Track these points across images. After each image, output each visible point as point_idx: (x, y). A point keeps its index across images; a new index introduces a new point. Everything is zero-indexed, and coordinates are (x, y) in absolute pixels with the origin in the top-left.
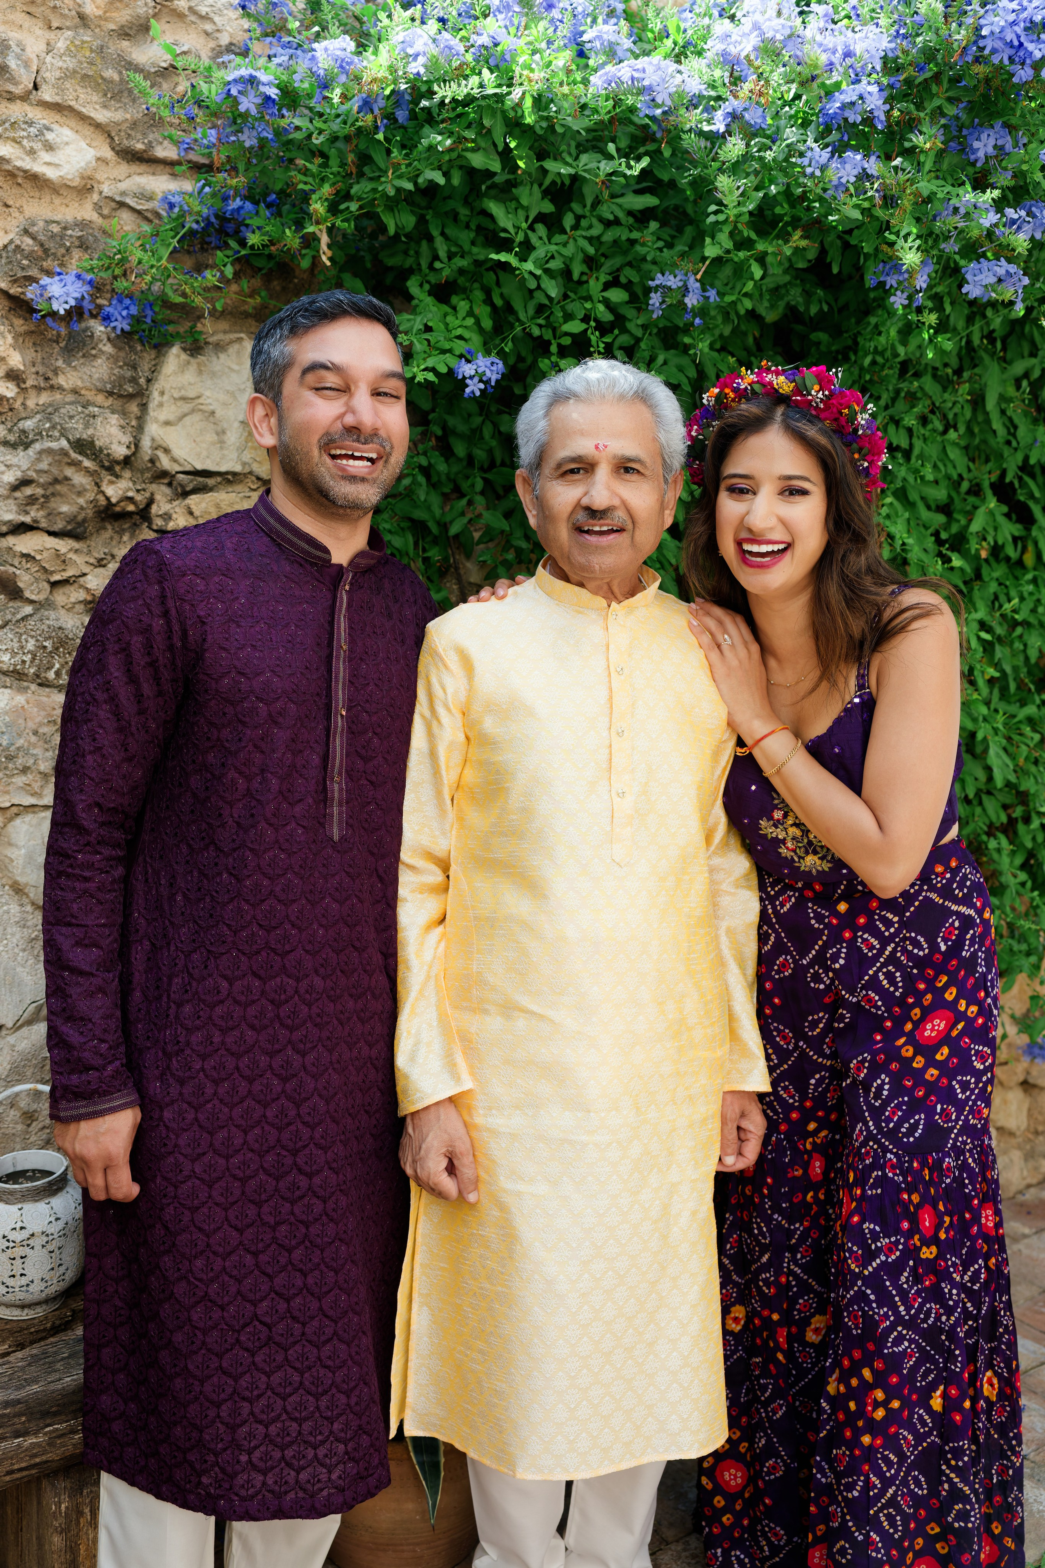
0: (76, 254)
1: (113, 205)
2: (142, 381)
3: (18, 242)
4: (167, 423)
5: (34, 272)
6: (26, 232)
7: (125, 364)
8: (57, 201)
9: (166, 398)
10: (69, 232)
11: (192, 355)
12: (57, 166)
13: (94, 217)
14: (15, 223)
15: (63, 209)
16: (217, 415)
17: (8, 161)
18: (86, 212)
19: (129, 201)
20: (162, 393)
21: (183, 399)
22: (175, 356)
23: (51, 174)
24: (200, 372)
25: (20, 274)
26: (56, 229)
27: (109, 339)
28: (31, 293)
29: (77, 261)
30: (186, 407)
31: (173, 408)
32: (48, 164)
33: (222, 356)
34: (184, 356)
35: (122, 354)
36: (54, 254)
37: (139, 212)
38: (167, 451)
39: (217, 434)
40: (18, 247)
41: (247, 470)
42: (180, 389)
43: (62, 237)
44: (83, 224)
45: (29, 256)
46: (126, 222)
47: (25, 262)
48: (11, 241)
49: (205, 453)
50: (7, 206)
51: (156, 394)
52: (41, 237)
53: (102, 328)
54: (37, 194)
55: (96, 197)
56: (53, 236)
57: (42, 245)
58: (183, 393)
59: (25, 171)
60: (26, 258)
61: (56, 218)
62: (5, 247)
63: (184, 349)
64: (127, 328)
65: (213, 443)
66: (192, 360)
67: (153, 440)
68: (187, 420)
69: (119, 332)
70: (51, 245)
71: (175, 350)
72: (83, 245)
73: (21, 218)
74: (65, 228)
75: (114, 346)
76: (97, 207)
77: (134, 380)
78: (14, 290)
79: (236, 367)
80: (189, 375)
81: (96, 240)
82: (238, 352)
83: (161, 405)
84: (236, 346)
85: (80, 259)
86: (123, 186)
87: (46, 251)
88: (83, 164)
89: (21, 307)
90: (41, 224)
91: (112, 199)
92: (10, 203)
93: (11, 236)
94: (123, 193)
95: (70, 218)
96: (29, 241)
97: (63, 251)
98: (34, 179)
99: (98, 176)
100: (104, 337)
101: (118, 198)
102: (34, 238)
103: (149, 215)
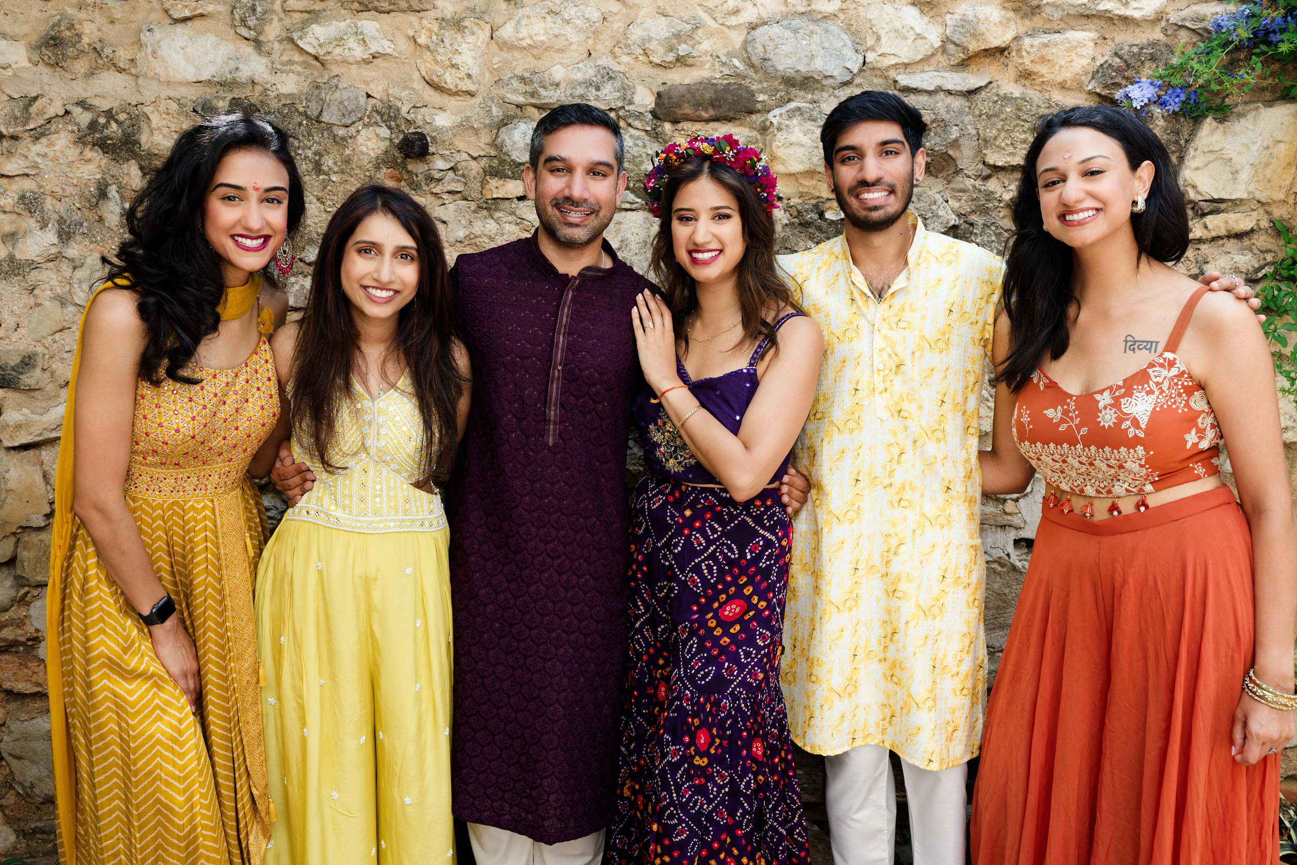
0: (1147, 64)
1: (1176, 27)
2: (1182, 142)
3: (1110, 62)
4: (1197, 169)
5: (1119, 80)
6: (1116, 54)
7: (1172, 132)
8: (1137, 30)
9: (1198, 152)
10: (1145, 51)
11: (1220, 122)
12: (1141, 9)
13: (1161, 37)
14: (1109, 48)
15: (1141, 35)
16: (1233, 161)
17: (1110, 12)
18: (1157, 34)
19: (1187, 24)
20: (1196, 150)
21: (1210, 152)
22: (1209, 124)
23: (1137, 15)
24: (1225, 133)
25: (1110, 82)
26: (1135, 50)
27: (1163, 117)
28: (1118, 95)
29: (1148, 70)
30: (1211, 157)
31: (1202, 158)
32: (1135, 9)
33: (1242, 121)
34: (1215, 124)
35: (1171, 125)
36: (1133, 67)
37: (1193, 30)
38: (1194, 187)
39: (1232, 174)
40: (1110, 65)
41: (1251, 196)
42: (1209, 146)
43: (1139, 55)
44: (1153, 44)
45: (1118, 70)
46: (1184, 36)
47: (1114, 74)
48: (1106, 62)
49: (1221, 187)
50: (1105, 39)
51: (1191, 151)
52: (1126, 57)
53: (1159, 110)
54: (1125, 28)
55: (1163, 23)
56: (1134, 55)
57: (1126, 62)
58: (1211, 148)
59: (1120, 16)
60: (1115, 71)
61: (1136, 43)
62: (1101, 65)
63: (1215, 119)
64: (1177, 109)
65: (1228, 180)
66: (1221, 126)
67: (1185, 180)
68: (1211, 166)
69: (1171, 112)
70: (1132, 61)
71: (1209, 120)
72: (1153, 58)
73: (1113, 45)
74: (1142, 48)
75: (1165, 121)
76: (1164, 31)
77: (1177, 142)
78: (1105, 92)
79: (1252, 127)
80: (1218, 136)
81: (1162, 53)
82: (1255, 117)
83: (1194, 157)
84: (1254, 113)
85: (1150, 67)
86: (1183, 14)
87: (1128, 66)
88: (1158, 5)
89: (1106, 101)
90: (1127, 48)
91: (1176, 25)
92: (1107, 36)
93: (1106, 58)
94: (1184, 19)
95: (1145, 41)
96: (1118, 60)
97: (1139, 64)
98: (1125, 20)
99: (1167, 10)
100: (1160, 116)
101: (1180, 24)
102: (1121, 58)
103: (1200, 31)
